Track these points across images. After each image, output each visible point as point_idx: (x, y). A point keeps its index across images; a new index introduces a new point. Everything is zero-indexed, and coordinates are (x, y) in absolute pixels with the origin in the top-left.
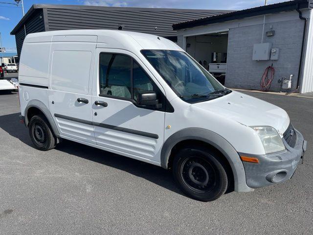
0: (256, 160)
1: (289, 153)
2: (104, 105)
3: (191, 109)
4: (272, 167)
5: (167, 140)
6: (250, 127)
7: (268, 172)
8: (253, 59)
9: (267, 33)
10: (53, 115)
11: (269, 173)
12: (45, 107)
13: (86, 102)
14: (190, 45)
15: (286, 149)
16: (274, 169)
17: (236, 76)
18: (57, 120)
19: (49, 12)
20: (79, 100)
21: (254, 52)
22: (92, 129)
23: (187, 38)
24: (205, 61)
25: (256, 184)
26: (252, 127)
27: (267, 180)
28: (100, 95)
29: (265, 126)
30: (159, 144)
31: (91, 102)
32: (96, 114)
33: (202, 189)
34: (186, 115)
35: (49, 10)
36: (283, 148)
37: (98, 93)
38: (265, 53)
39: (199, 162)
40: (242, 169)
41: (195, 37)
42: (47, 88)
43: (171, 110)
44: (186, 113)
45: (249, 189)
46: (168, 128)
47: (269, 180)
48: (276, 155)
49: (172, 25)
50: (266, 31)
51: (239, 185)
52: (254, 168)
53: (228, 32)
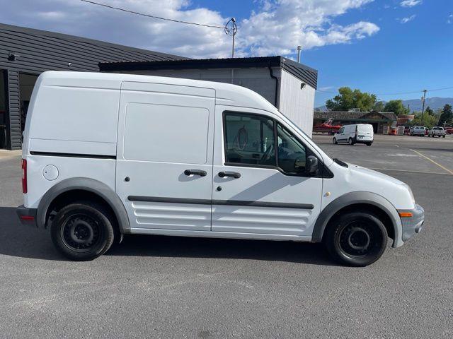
0: (410, 215)
2: (235, 175)
5: (324, 209)
10: (124, 199)
11: (417, 225)
12: (107, 188)
13: (202, 174)
18: (133, 205)
20: (187, 173)
22: (207, 210)
31: (212, 175)
32: (219, 189)
37: (224, 161)
43: (330, 175)
46: (327, 195)
52: (409, 222)
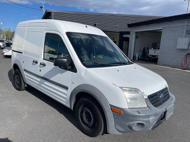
0: (121, 112)
1: (150, 110)
2: (44, 65)
3: (86, 71)
4: (132, 118)
5: (73, 91)
6: (119, 87)
7: (129, 121)
8: (177, 48)
9: (187, 31)
10: (23, 70)
11: (130, 123)
13: (37, 63)
14: (138, 37)
15: (148, 106)
16: (133, 120)
17: (165, 58)
18: (25, 73)
19: (55, 14)
20: (34, 62)
21: (178, 43)
23: (136, 32)
24: (147, 48)
25: (121, 129)
26: (121, 88)
27: (129, 127)
28: (43, 59)
29: (134, 88)
30: (69, 93)
31: (39, 63)
32: (40, 71)
33: (89, 127)
34: (83, 75)
35: (55, 13)
36: (146, 106)
37: (43, 58)
38: (185, 44)
39: (89, 108)
40: (112, 117)
41: (142, 32)
42: (22, 53)
44: (83, 74)
45: (117, 133)
46: (73, 83)
47: (130, 128)
48: (138, 110)
49: (127, 24)
50: (187, 30)
51: (110, 128)
52: (120, 118)
53: (162, 30)
